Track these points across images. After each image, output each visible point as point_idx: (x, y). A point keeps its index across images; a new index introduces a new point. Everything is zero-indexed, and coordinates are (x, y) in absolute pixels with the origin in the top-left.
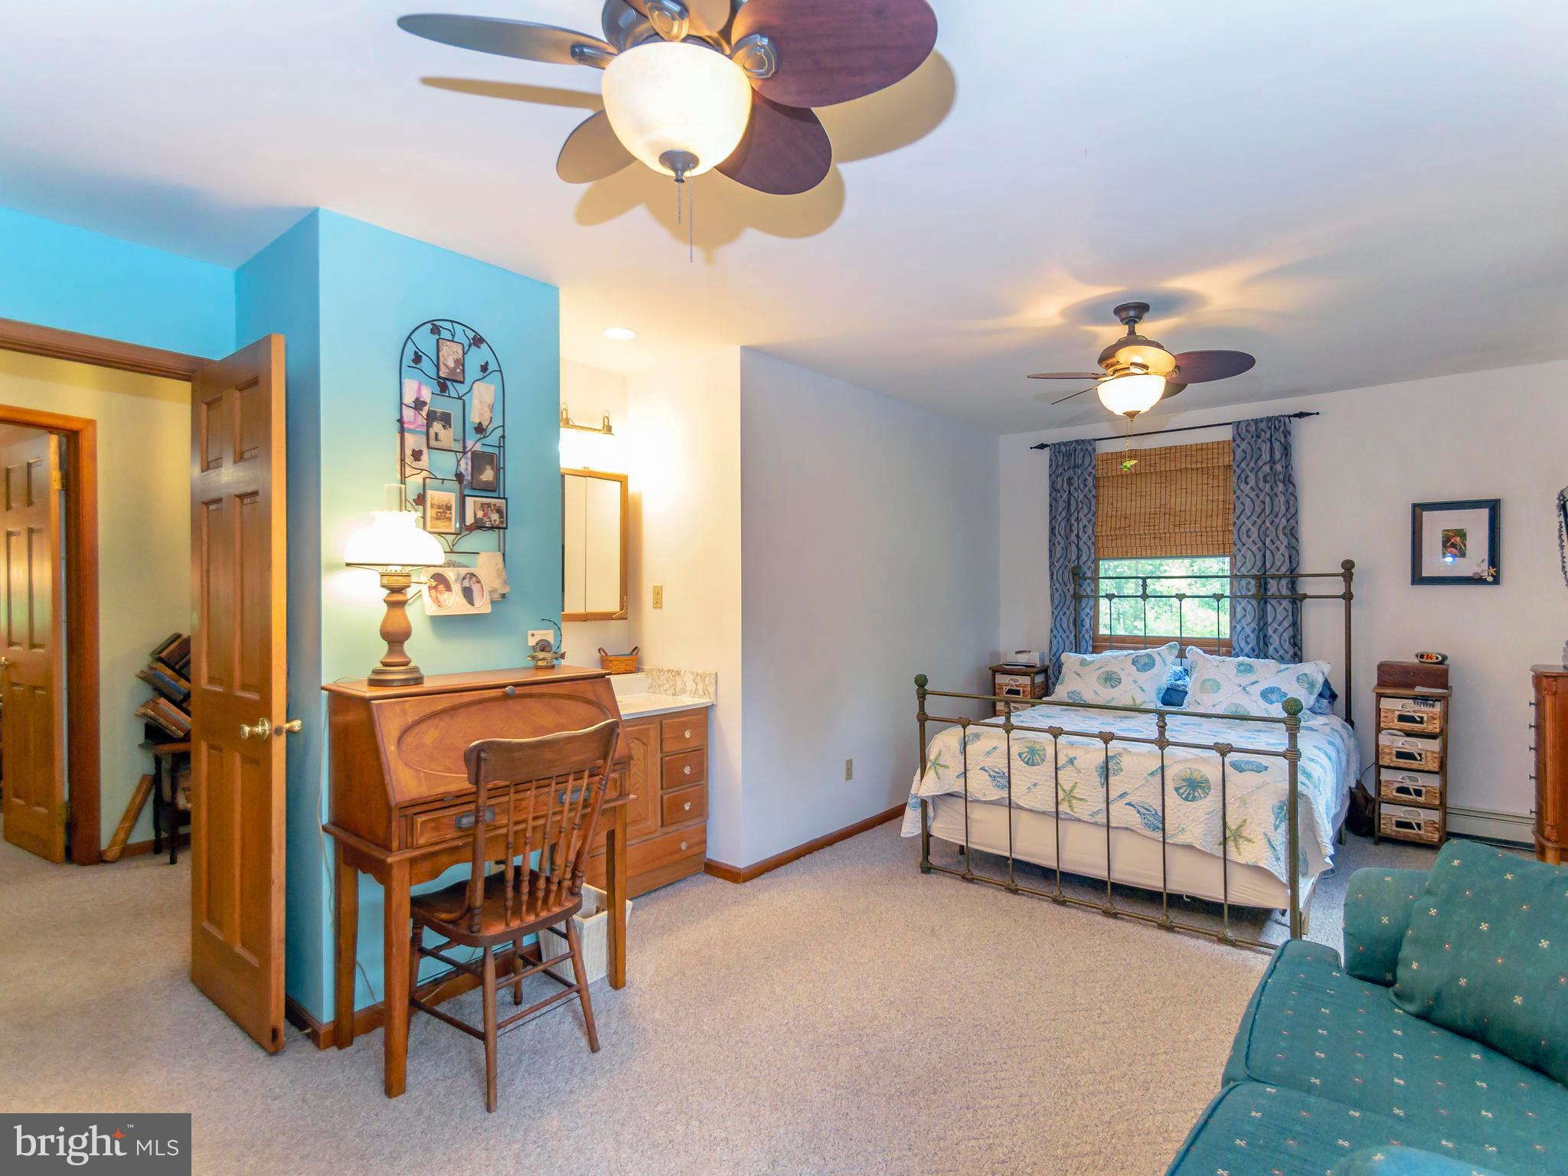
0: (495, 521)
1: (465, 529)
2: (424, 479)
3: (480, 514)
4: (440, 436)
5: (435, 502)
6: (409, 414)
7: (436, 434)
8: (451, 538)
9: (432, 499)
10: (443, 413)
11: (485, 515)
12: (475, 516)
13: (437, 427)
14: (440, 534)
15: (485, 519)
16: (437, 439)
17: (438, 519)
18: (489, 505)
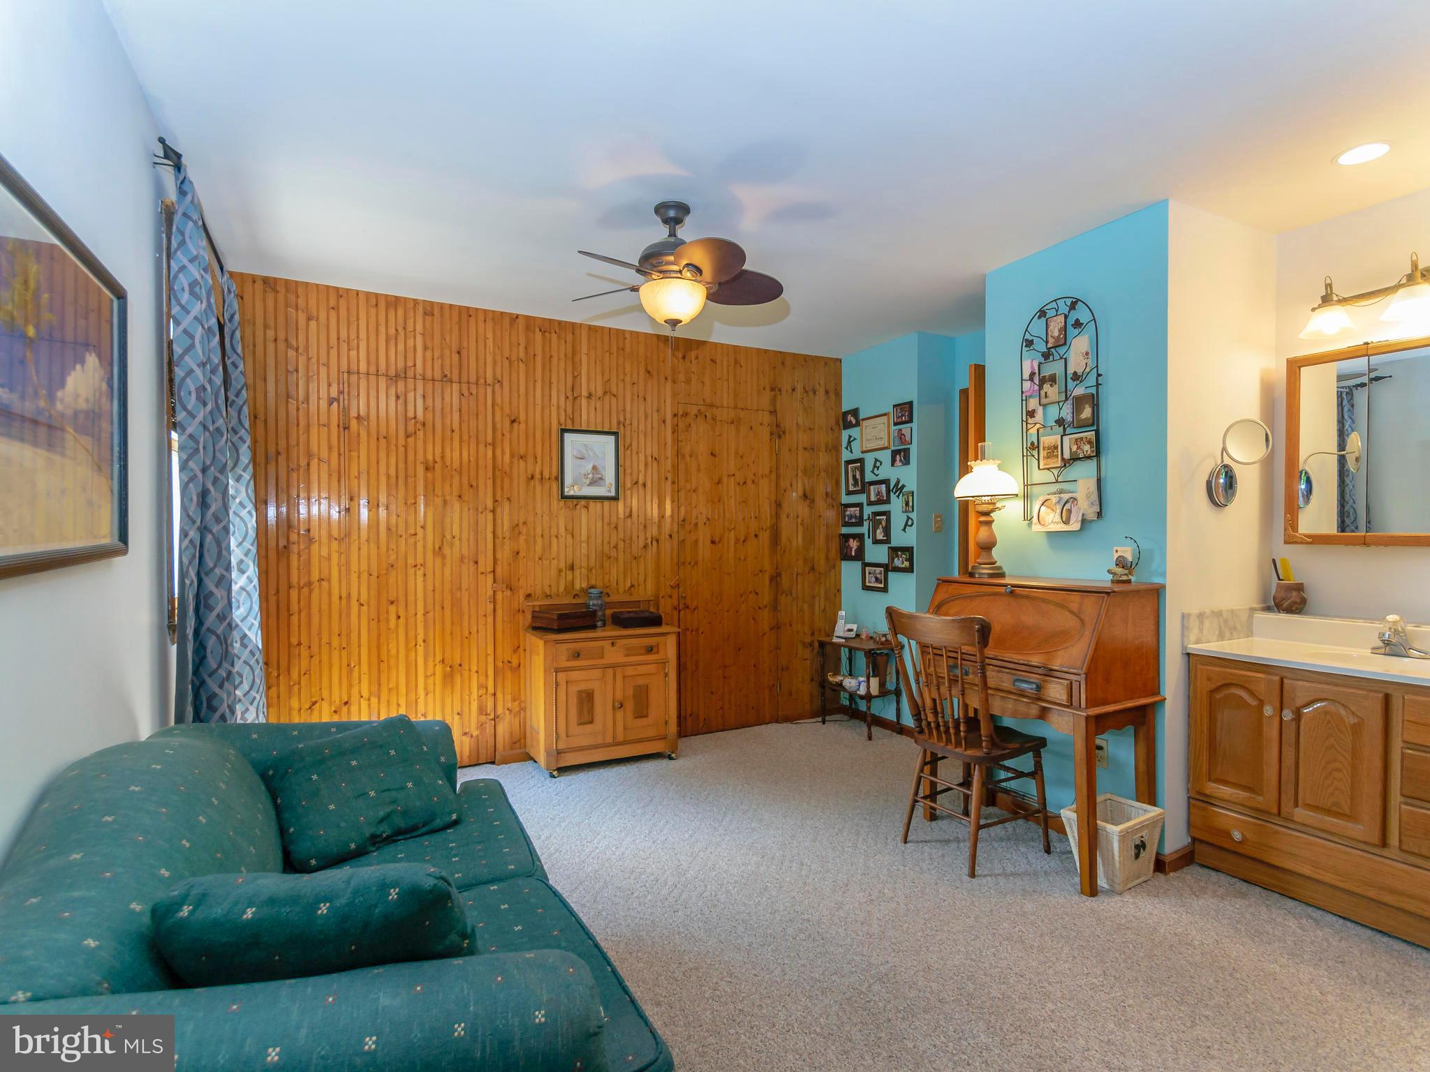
0: (1087, 451)
1: (1066, 463)
2: (1038, 431)
3: (1074, 448)
4: (1049, 393)
5: (1046, 445)
6: (1027, 385)
7: (1046, 393)
8: (1056, 472)
9: (1044, 443)
10: (1050, 376)
11: (1078, 448)
12: (1071, 449)
13: (1046, 387)
14: (1048, 469)
15: (1079, 451)
16: (1046, 397)
17: (1048, 457)
18: (1081, 439)
